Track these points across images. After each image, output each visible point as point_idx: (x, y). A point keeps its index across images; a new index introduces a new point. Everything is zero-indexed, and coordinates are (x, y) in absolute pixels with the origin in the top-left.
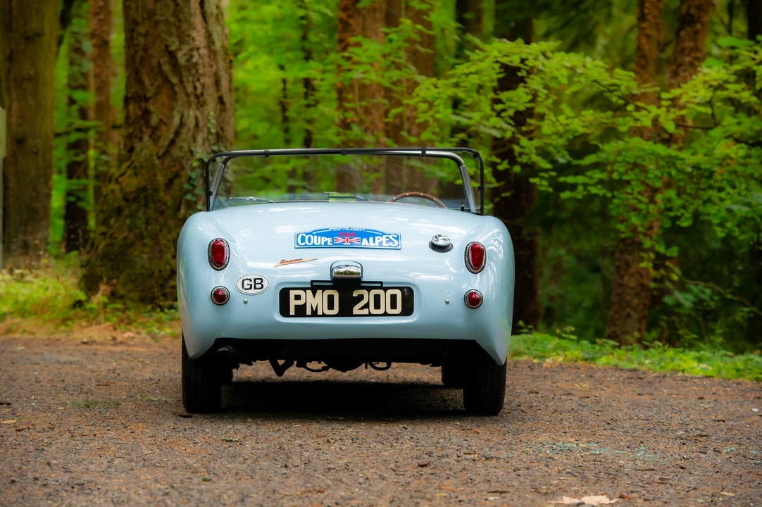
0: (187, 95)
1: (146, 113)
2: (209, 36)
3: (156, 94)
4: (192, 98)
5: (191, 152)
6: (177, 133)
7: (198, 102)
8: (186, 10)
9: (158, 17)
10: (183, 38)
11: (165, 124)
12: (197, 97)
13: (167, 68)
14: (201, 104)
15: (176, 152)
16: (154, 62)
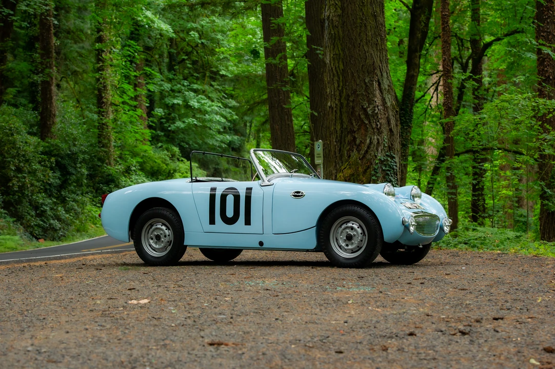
0: (373, 129)
1: (355, 139)
2: (383, 100)
3: (358, 129)
4: (376, 130)
5: (376, 156)
6: (369, 147)
7: (379, 132)
8: (371, 88)
9: (358, 93)
10: (371, 101)
11: (363, 143)
12: (378, 129)
13: (362, 116)
14: (380, 132)
15: (368, 157)
16: (357, 114)
